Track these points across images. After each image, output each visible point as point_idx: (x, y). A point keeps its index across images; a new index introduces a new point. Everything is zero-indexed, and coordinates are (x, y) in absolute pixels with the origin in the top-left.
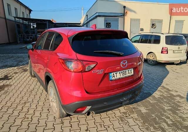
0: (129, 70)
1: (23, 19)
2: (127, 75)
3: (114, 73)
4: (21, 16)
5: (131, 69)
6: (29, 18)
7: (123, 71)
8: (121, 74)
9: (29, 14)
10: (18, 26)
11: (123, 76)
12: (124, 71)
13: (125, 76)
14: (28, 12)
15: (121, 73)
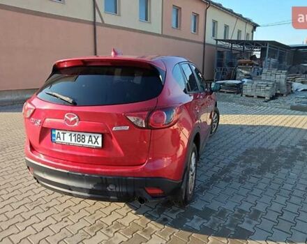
0: (91, 134)
1: (237, 42)
2: (86, 143)
3: (60, 132)
4: (235, 38)
5: (96, 135)
6: (250, 39)
7: (77, 133)
8: (73, 138)
9: (253, 32)
10: (220, 54)
11: (77, 143)
12: (81, 134)
13: (81, 143)
14: (250, 28)
15: (73, 135)
